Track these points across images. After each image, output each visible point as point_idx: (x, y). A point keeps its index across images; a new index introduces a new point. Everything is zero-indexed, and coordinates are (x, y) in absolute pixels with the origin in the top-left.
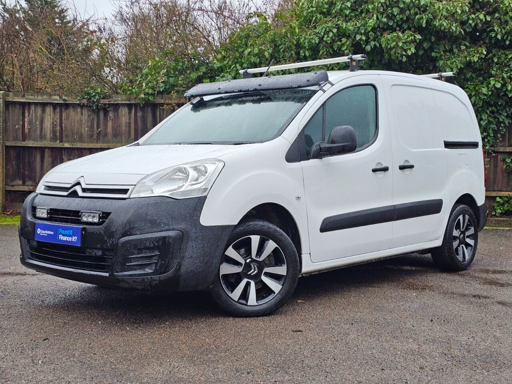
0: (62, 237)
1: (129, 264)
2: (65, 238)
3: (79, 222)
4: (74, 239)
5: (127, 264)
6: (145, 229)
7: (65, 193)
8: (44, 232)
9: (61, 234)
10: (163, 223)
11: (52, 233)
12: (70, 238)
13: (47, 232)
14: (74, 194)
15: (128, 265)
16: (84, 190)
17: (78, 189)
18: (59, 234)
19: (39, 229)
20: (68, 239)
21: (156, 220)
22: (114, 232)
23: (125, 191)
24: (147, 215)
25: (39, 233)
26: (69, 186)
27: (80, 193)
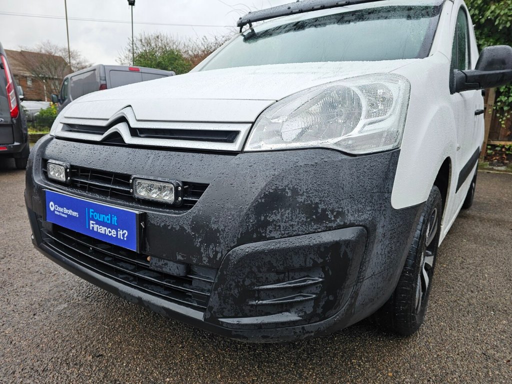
0: (96, 226)
1: (254, 303)
2: (102, 230)
3: (130, 198)
4: (123, 234)
5: (251, 303)
6: (292, 226)
7: (98, 138)
8: (61, 210)
9: (93, 220)
10: (332, 211)
11: (75, 214)
12: (113, 233)
13: (66, 211)
14: (115, 140)
15: (252, 305)
16: (134, 132)
17: (122, 128)
18: (90, 219)
19: (52, 203)
20: (107, 232)
21: (317, 203)
22: (217, 230)
23: (230, 136)
24: (295, 192)
25: (52, 209)
26: (104, 124)
27: (128, 139)
